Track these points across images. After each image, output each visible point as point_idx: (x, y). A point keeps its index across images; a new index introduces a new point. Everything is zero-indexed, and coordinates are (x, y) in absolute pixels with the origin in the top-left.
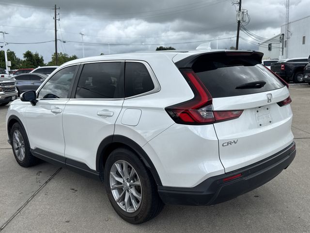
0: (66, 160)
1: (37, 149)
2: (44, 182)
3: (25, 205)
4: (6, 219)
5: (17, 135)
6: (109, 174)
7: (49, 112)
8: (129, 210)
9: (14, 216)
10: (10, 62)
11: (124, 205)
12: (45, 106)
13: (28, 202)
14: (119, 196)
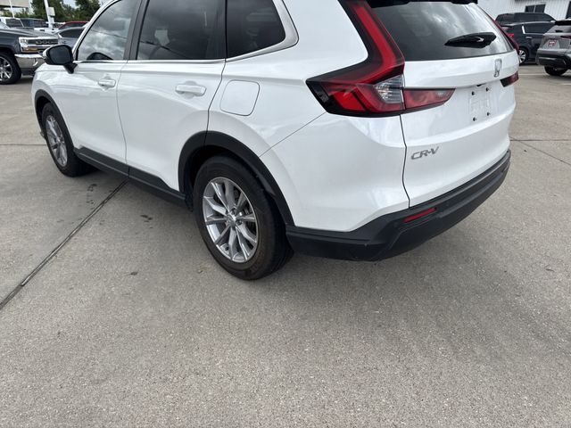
0: (130, 169)
1: (84, 149)
2: (100, 202)
3: (66, 241)
4: (32, 268)
5: (51, 124)
6: (201, 199)
7: (95, 85)
8: (236, 259)
9: (45, 262)
10: (52, 9)
11: (227, 249)
12: (88, 74)
13: (70, 237)
14: (219, 235)
